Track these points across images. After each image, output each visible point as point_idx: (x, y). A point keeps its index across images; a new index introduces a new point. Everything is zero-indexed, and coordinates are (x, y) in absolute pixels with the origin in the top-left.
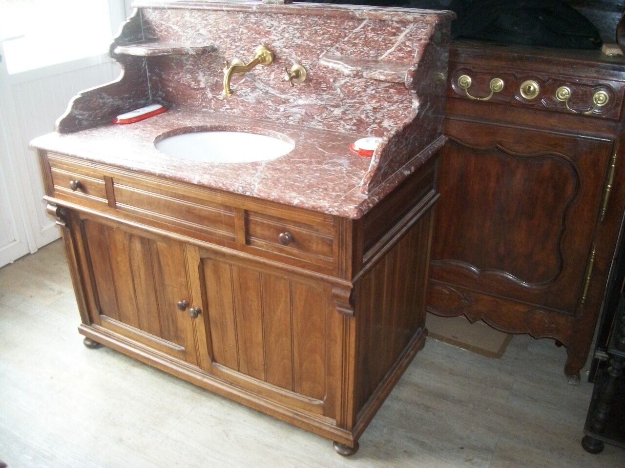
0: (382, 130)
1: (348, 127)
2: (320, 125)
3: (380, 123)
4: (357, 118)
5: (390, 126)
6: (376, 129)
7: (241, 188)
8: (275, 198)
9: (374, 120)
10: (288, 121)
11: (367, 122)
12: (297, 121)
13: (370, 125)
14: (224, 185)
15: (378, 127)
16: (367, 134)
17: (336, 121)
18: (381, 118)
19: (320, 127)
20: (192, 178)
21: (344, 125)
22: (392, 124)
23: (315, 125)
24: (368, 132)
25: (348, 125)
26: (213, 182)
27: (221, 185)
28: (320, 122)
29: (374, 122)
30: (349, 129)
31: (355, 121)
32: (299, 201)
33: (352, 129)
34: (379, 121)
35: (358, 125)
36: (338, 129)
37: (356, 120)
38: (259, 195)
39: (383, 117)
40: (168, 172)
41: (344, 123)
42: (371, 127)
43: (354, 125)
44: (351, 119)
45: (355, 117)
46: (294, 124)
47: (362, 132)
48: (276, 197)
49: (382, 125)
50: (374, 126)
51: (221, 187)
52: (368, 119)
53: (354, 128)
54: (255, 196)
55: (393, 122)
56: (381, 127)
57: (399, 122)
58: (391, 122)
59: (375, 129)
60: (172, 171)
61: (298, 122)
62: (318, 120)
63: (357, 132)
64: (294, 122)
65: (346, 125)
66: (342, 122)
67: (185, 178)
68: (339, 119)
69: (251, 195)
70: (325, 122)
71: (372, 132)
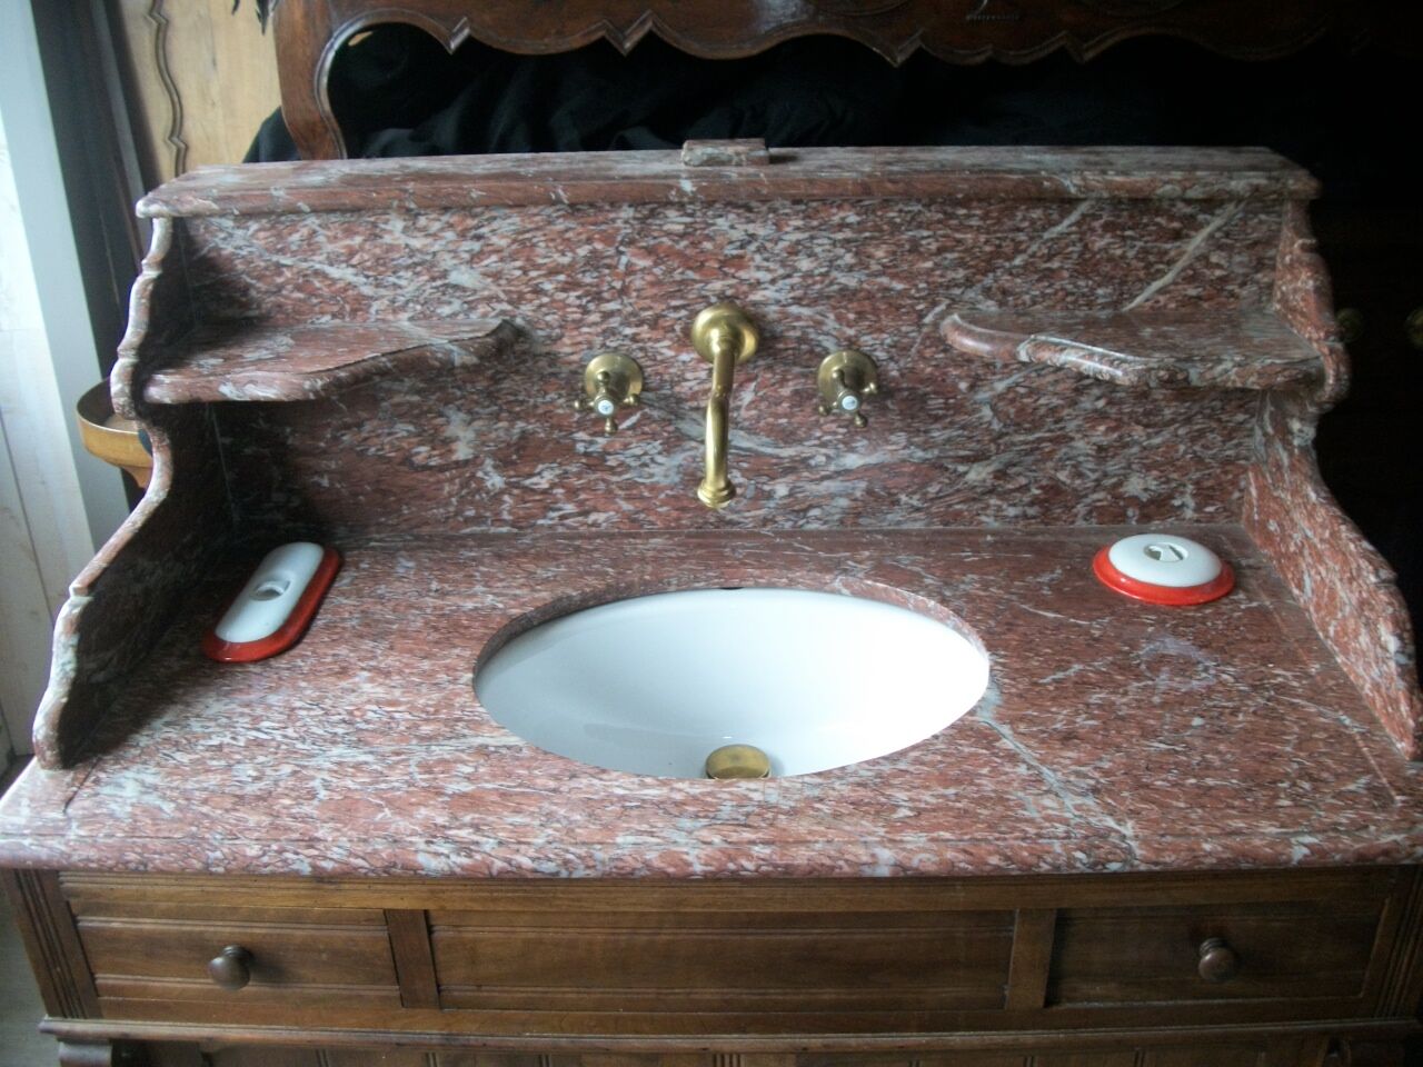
0: (1122, 503)
1: (1012, 512)
2: (915, 520)
3: (1120, 484)
4: (1044, 482)
5: (1146, 490)
6: (1105, 503)
7: (1079, 855)
8: (1221, 861)
9: (1097, 480)
10: (801, 522)
11: (1075, 490)
12: (837, 517)
13: (1086, 496)
14: (1008, 858)
15: (1109, 497)
16: (1073, 522)
17: (974, 499)
18: (1122, 471)
19: (918, 526)
20: (865, 859)
21: (999, 509)
22: (1153, 485)
23: (899, 523)
24: (1076, 515)
25: (1014, 505)
26: (961, 856)
27: (994, 860)
28: (918, 510)
29: (1098, 486)
30: (1016, 517)
31: (1037, 492)
32: (1306, 851)
33: (1025, 516)
34: (1114, 480)
35: (1046, 501)
36: (980, 523)
37: (1041, 488)
38: (1156, 864)
39: (1129, 466)
40: (749, 857)
41: (999, 503)
42: (1088, 501)
43: (1032, 504)
44: (1024, 489)
45: (1036, 481)
46: (825, 527)
47: (1057, 519)
48: (1224, 856)
49: (1121, 490)
50: (1096, 496)
51: (997, 867)
52: (1078, 482)
53: (1031, 511)
54: (1143, 867)
55: (1155, 479)
56: (1117, 497)
57: (1175, 476)
58: (1149, 479)
59: (1099, 504)
60: (758, 850)
61: (842, 522)
62: (912, 506)
63: (1042, 522)
64: (826, 523)
65: (1005, 506)
66: (994, 501)
67: (832, 868)
68: (984, 494)
69: (1127, 869)
70: (934, 510)
71: (1090, 512)
